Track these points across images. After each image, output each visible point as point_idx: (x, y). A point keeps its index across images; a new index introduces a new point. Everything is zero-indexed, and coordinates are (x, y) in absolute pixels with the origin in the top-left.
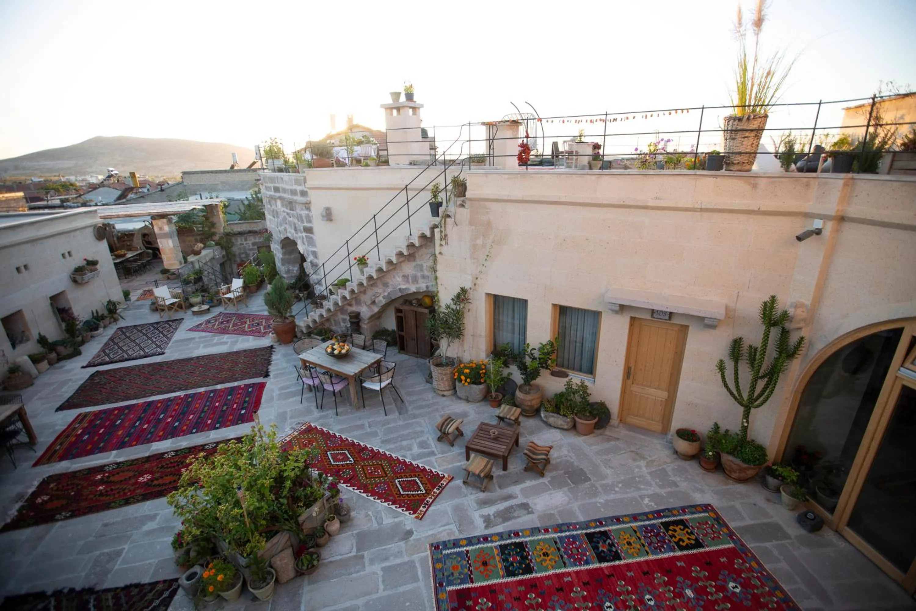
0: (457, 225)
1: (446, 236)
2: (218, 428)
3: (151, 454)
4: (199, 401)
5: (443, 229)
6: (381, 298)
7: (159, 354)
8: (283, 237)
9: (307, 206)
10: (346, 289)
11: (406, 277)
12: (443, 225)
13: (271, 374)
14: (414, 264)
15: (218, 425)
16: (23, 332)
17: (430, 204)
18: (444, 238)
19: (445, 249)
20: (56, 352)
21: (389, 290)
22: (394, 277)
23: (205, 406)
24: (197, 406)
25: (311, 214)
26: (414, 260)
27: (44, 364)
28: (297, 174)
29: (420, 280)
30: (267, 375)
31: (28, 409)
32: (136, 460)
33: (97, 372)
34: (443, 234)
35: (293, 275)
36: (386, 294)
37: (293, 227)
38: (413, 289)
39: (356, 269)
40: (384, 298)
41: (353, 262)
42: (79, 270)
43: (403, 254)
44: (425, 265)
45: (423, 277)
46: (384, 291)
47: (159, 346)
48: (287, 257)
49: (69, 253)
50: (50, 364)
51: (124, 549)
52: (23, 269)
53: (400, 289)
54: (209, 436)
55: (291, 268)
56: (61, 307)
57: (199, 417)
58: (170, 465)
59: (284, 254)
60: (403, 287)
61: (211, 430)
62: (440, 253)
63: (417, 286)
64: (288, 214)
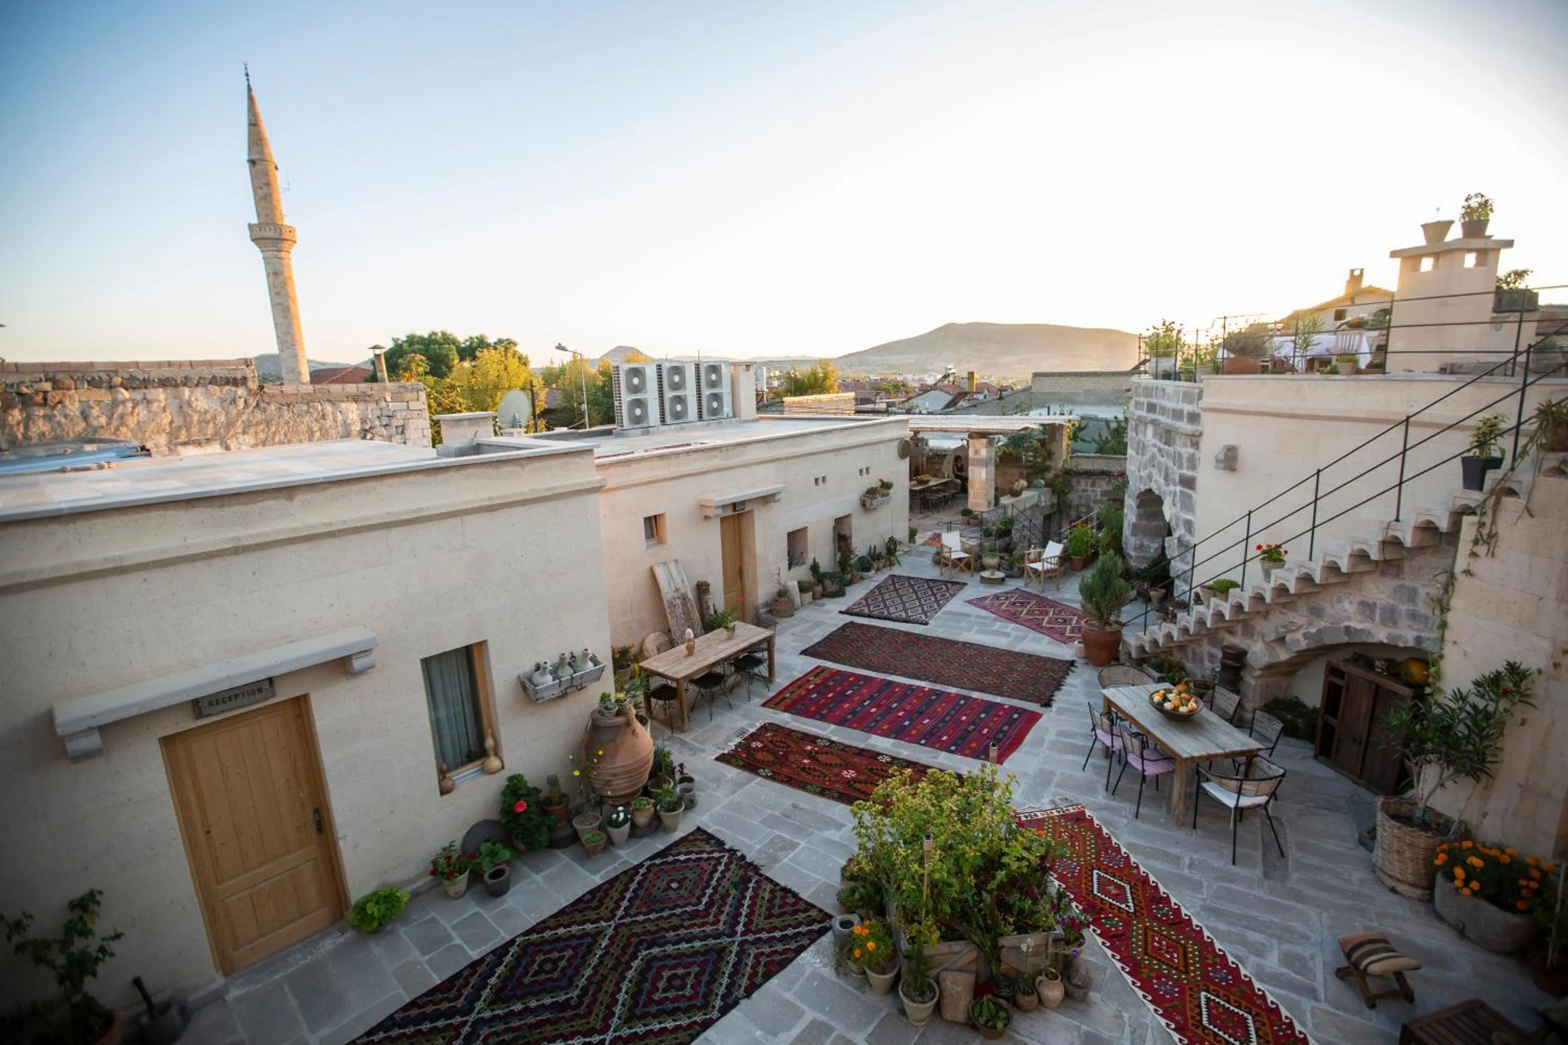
0: (1532, 516)
1: (1492, 536)
2: (952, 752)
3: (866, 748)
4: (944, 705)
5: (1488, 520)
6: (1299, 636)
7: (921, 624)
8: (1143, 488)
9: (1195, 440)
10: (1226, 600)
11: (1367, 608)
12: (1490, 512)
13: (1055, 706)
14: (1395, 583)
15: (953, 748)
16: (802, 553)
17: (1465, 461)
18: (1488, 539)
19: (1482, 566)
20: (823, 585)
21: (1323, 624)
22: (1339, 601)
23: (948, 714)
24: (939, 709)
25: (1198, 455)
26: (1397, 576)
27: (808, 596)
28: (1192, 384)
29: (1404, 622)
30: (1047, 704)
31: (778, 642)
32: (850, 747)
33: (852, 623)
34: (1485, 531)
35: (1148, 555)
36: (1313, 630)
37: (1163, 475)
38: (1381, 635)
39: (1255, 568)
40: (1306, 636)
41: (1253, 552)
42: (871, 492)
43: (1368, 556)
44: (1422, 592)
45: (1413, 616)
46: (1310, 624)
47: (925, 613)
48: (1144, 522)
49: (867, 469)
50: (814, 598)
51: (799, 844)
52: (820, 480)
53: (1347, 629)
54: (936, 757)
55: (1146, 543)
56: (843, 533)
57: (936, 726)
58: (879, 772)
59: (1139, 516)
60: (1359, 626)
61: (942, 750)
62: (1467, 572)
63: (1395, 632)
64: (1160, 450)
